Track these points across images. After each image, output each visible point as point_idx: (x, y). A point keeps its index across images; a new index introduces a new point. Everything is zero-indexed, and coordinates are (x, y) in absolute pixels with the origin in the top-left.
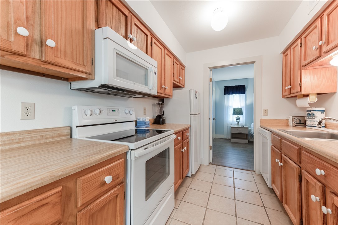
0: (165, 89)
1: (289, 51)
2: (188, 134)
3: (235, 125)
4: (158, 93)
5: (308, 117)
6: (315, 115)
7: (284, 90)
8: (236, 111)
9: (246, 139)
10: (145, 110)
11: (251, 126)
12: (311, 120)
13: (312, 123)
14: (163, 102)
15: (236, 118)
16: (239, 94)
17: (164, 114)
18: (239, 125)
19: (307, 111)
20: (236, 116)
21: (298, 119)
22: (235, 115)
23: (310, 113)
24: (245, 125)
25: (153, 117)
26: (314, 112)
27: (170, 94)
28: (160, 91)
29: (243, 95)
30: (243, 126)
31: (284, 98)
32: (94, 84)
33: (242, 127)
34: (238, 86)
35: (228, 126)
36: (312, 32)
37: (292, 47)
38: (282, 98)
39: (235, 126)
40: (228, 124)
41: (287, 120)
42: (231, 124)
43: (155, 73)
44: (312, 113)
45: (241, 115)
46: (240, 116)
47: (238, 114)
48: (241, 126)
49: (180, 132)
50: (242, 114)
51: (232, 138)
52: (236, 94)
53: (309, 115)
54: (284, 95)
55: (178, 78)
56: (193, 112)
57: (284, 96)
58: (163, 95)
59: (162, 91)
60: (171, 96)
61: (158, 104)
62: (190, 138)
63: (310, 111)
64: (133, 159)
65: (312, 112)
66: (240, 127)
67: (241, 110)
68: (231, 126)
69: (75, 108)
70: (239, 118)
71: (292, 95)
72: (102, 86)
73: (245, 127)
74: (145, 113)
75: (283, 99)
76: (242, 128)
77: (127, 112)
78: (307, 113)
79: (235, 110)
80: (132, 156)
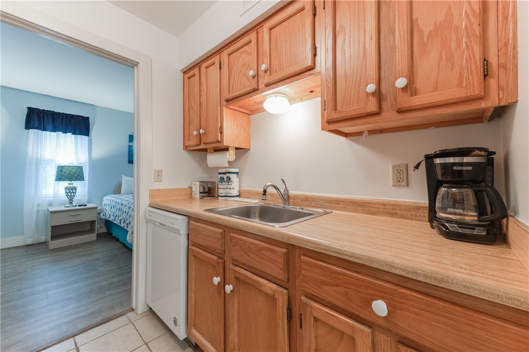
1: (196, 71)
3: (62, 204)
5: (222, 183)
6: (231, 180)
7: (186, 136)
8: (68, 172)
9: (92, 230)
11: (104, 203)
12: (225, 187)
13: (228, 191)
15: (66, 188)
16: (74, 134)
18: (74, 204)
19: (220, 173)
20: (66, 184)
21: (202, 186)
22: (64, 180)
23: (225, 176)
24: (88, 203)
26: (231, 176)
29: (85, 138)
30: (86, 205)
31: (186, 150)
33: (82, 207)
34: (72, 116)
35: (38, 211)
36: (241, 50)
37: (204, 65)
38: (184, 149)
39: (63, 208)
40: (38, 205)
41: (191, 188)
42: (51, 205)
44: (227, 177)
45: (78, 182)
46: (77, 184)
47: (71, 180)
48: (79, 206)
50: (83, 180)
51: (53, 237)
52: (65, 132)
53: (222, 179)
54: (187, 144)
57: (187, 147)
63: (225, 173)
65: (227, 175)
66: (77, 207)
67: (79, 170)
68: (51, 209)
70: (75, 188)
71: (202, 146)
73: (89, 206)
75: (185, 152)
76: (83, 209)
78: (219, 177)
79: (64, 170)
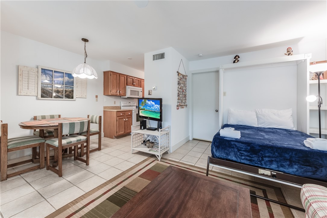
4: (142, 97)
43: (141, 92)
69: (122, 102)
72: (128, 97)
77: (133, 103)
80: (133, 111)
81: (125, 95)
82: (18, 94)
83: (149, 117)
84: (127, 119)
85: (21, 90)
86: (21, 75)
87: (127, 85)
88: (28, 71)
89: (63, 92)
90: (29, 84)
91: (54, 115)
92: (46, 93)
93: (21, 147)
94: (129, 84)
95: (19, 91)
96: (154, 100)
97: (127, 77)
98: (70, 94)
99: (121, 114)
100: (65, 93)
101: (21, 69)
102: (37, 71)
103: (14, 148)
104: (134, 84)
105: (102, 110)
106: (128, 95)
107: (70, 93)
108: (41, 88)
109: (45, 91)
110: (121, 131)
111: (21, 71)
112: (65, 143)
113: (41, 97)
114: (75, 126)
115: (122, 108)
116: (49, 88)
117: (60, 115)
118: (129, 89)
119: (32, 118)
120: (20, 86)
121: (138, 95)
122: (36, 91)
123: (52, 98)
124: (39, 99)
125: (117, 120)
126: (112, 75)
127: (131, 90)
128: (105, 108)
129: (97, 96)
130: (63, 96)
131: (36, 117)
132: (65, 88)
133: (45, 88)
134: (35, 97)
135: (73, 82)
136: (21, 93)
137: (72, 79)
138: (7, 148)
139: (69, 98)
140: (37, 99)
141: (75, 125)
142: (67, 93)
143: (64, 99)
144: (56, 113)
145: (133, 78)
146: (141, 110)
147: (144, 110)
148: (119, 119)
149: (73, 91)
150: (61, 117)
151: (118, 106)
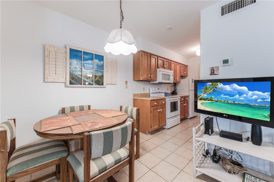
0: (176, 80)
2: (187, 99)
4: (173, 82)
10: (168, 88)
14: (176, 85)
17: (176, 90)
25: (171, 91)
27: (179, 81)
28: (174, 81)
32: (157, 82)
43: (172, 75)
49: (183, 97)
55: (183, 73)
56: (190, 89)
58: (175, 82)
59: (175, 81)
60: (180, 82)
61: (174, 86)
62: (189, 101)
64: (168, 100)
69: (151, 88)
72: (159, 83)
74: (168, 90)
77: (162, 89)
80: (167, 100)
81: (156, 80)
82: (44, 81)
83: (226, 114)
84: (161, 110)
85: (47, 75)
86: (47, 56)
87: (158, 68)
88: (55, 52)
89: (93, 78)
90: (56, 67)
91: (83, 106)
92: (74, 79)
93: (30, 170)
94: (159, 67)
95: (46, 77)
96: (241, 81)
97: (157, 58)
98: (100, 80)
99: (156, 104)
100: (95, 79)
101: (47, 49)
102: (64, 52)
103: (18, 173)
104: (165, 66)
105: (132, 97)
106: (160, 79)
107: (100, 78)
108: (70, 72)
109: (73, 76)
110: (155, 126)
111: (47, 51)
112: (95, 173)
113: (70, 84)
114: (113, 139)
115: (151, 95)
116: (79, 73)
117: (90, 106)
118: (161, 72)
119: (60, 110)
120: (47, 70)
121: (169, 80)
122: (64, 77)
123: (81, 85)
124: (67, 87)
125: (151, 111)
126: (143, 56)
127: (162, 74)
128: (134, 95)
129: (126, 82)
130: (93, 82)
131: (64, 108)
132: (95, 72)
133: (74, 73)
134: (64, 84)
135: (103, 66)
136: (48, 80)
137: (102, 62)
138: (5, 176)
139: (99, 85)
140: (66, 87)
141: (113, 136)
142: (97, 79)
143: (94, 86)
144: (85, 104)
145: (164, 60)
146: (201, 99)
147: (211, 100)
148: (154, 109)
149: (103, 76)
150: (91, 108)
151: (147, 94)
